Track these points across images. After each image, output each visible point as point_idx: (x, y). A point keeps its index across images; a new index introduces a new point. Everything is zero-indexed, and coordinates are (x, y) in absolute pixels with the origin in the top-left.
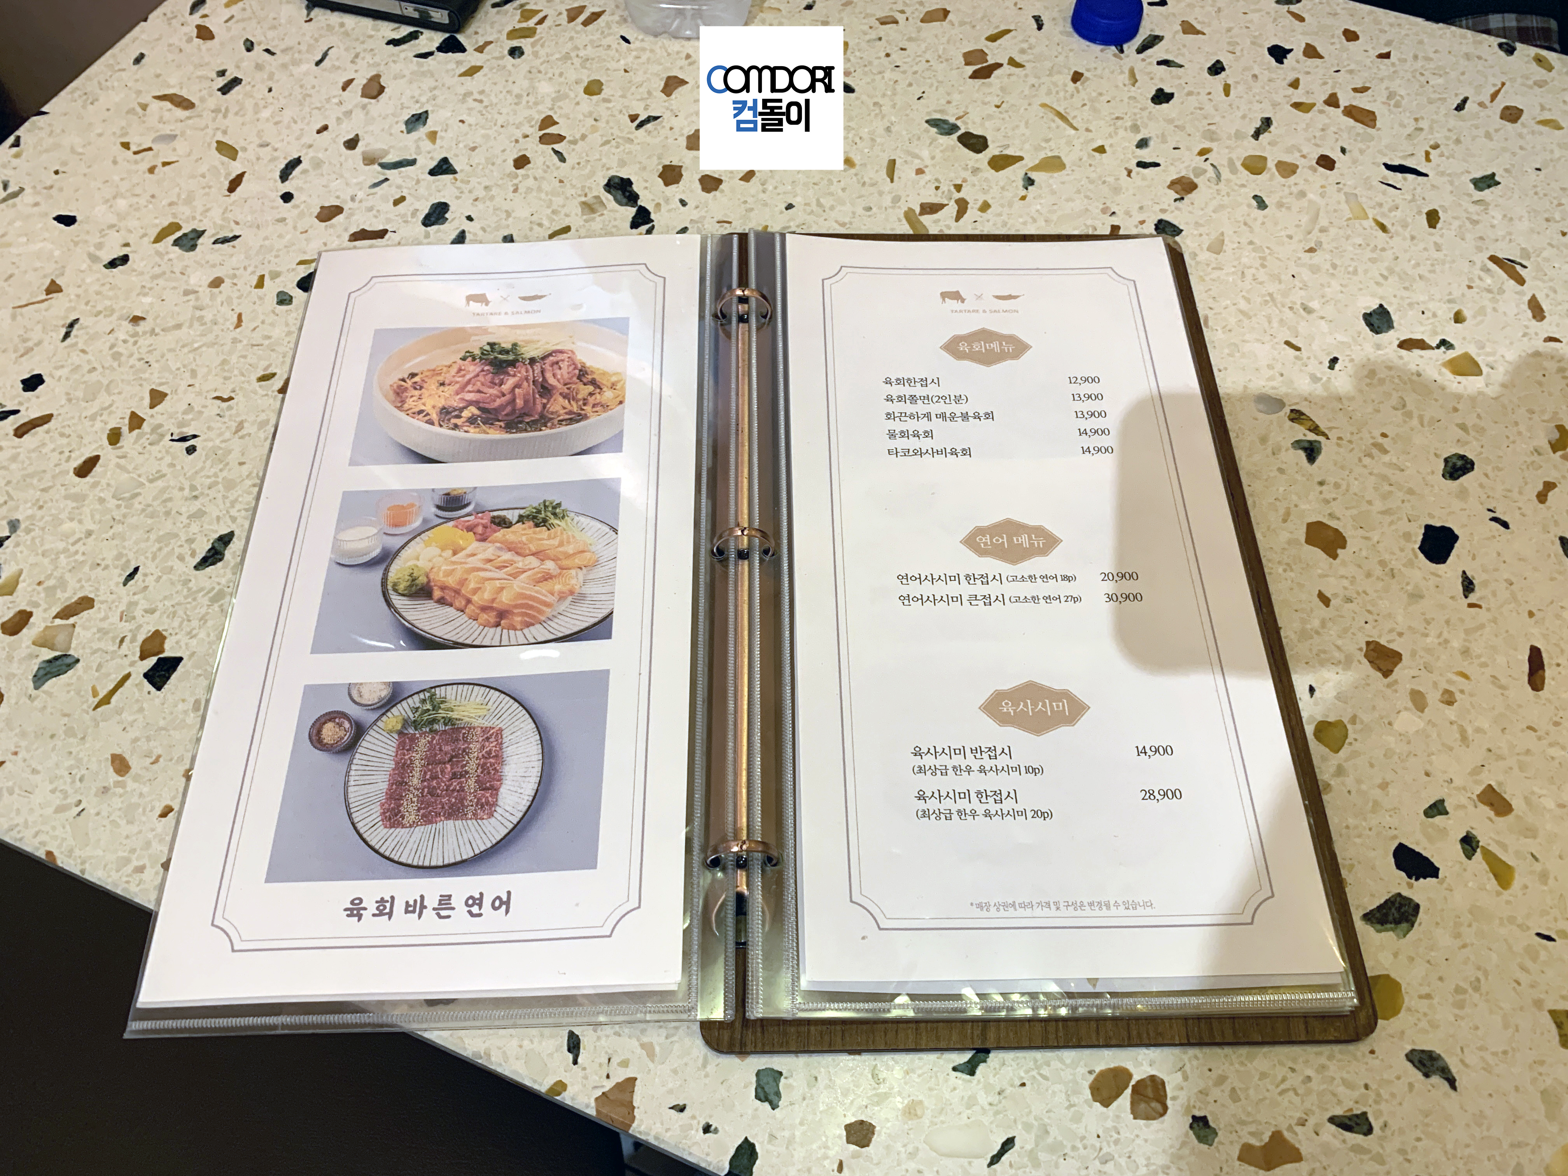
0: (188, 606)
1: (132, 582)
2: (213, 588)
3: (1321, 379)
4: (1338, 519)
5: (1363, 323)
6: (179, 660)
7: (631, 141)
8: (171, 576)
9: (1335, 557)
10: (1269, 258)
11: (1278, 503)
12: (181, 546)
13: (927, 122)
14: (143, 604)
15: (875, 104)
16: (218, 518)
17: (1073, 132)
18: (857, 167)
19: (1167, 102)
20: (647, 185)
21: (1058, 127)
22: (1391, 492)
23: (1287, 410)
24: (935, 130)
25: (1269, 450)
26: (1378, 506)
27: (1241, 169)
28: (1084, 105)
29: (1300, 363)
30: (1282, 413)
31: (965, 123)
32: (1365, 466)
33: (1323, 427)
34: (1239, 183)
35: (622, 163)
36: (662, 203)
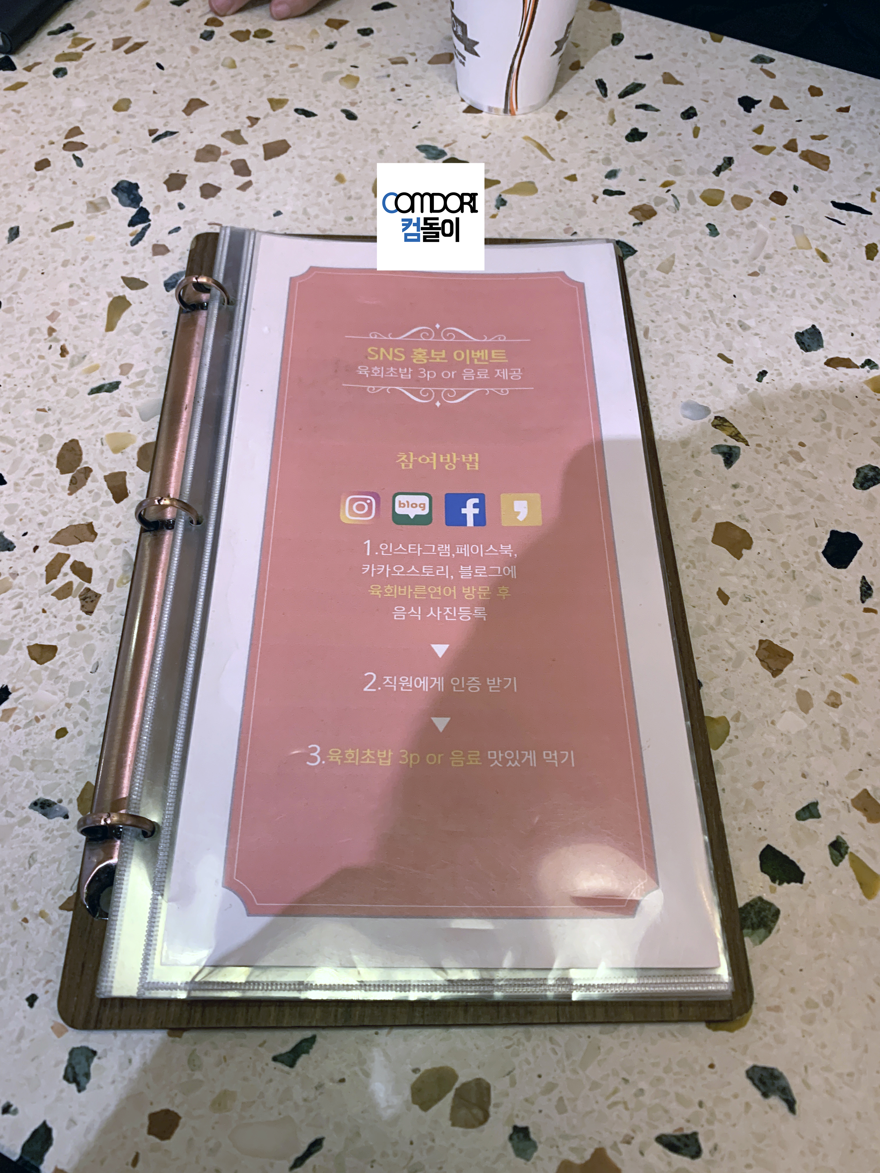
3: (748, 389)
4: (747, 521)
5: (795, 340)
7: (145, 151)
9: (739, 556)
10: (714, 279)
11: (690, 503)
13: (418, 147)
15: (374, 130)
17: (549, 161)
18: (347, 183)
19: (640, 140)
20: (152, 189)
21: (536, 157)
22: (802, 498)
23: (712, 417)
24: (423, 155)
25: (689, 453)
26: (788, 510)
27: (699, 200)
28: (564, 139)
29: (729, 374)
30: (706, 420)
31: (452, 150)
32: (779, 472)
33: (743, 434)
34: (695, 212)
35: (133, 171)
36: (161, 204)
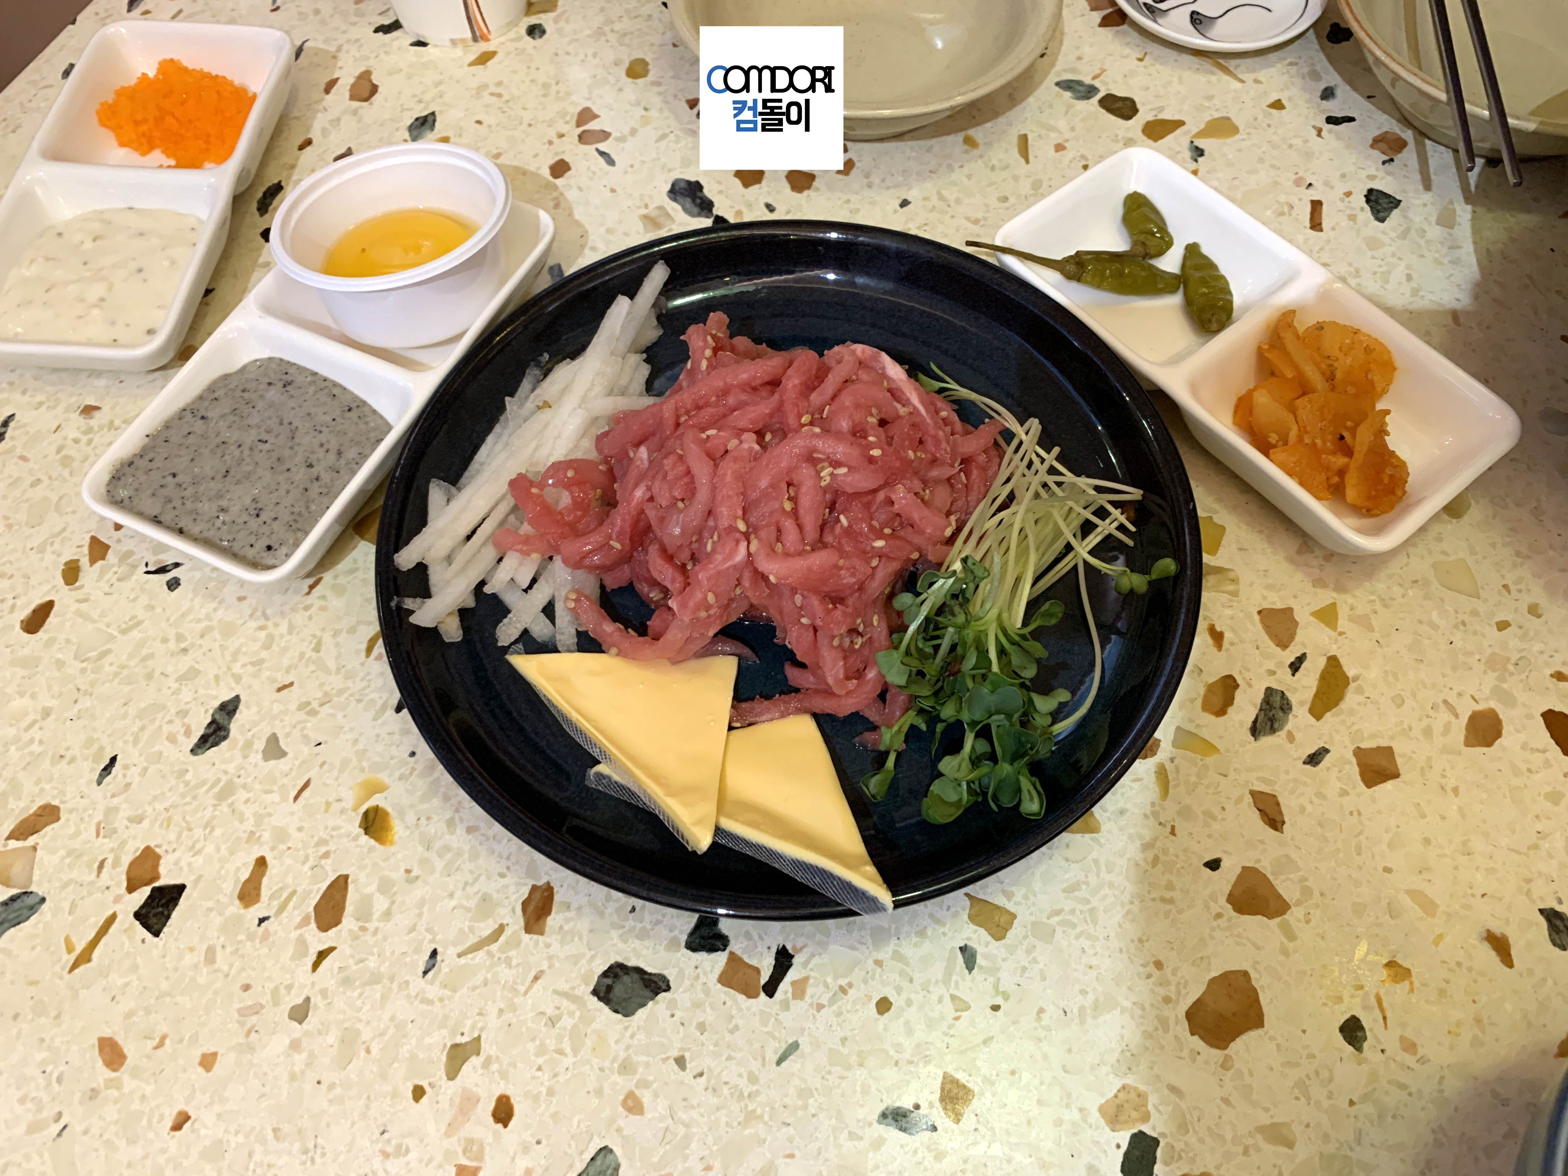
0: (187, 808)
1: (108, 779)
2: (219, 780)
6: (181, 888)
8: (158, 766)
12: (170, 722)
14: (126, 811)
16: (217, 678)
